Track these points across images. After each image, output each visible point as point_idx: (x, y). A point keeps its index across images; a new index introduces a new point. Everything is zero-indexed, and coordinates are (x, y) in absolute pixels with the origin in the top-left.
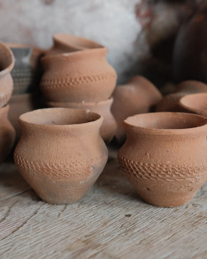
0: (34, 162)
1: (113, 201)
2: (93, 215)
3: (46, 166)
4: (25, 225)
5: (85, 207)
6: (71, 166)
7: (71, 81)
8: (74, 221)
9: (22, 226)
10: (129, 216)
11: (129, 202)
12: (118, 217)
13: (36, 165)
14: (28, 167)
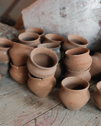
0: (67, 100)
1: (90, 110)
2: (85, 117)
3: (71, 102)
4: (64, 120)
5: (82, 112)
6: (79, 103)
7: (77, 65)
8: (79, 119)
9: (63, 120)
10: (97, 118)
11: (96, 111)
12: (93, 118)
13: (68, 101)
14: (65, 101)
